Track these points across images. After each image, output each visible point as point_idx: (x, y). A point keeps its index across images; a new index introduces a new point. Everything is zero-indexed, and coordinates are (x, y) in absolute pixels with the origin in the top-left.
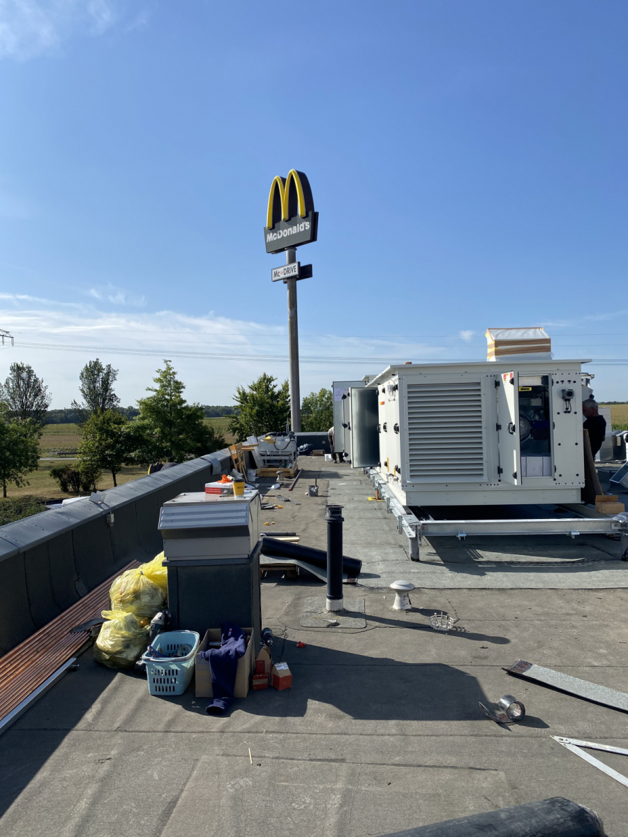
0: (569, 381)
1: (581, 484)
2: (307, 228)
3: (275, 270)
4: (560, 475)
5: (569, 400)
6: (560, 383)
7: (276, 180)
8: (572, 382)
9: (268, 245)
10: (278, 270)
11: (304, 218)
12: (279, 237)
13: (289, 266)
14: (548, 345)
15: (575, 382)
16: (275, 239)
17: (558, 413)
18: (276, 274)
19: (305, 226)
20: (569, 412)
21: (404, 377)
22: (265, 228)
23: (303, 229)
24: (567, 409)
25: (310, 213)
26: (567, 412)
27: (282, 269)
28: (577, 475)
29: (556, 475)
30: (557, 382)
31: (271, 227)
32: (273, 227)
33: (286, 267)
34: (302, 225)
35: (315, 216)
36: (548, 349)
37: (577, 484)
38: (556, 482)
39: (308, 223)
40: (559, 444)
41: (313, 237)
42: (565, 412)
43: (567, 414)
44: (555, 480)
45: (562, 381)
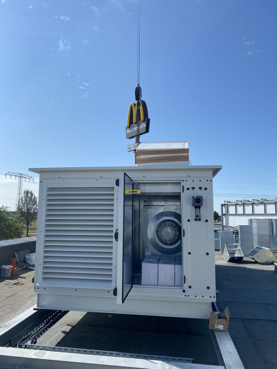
0: (200, 188)
1: (212, 298)
2: (144, 126)
3: (129, 146)
4: (190, 287)
5: (199, 207)
6: (191, 189)
7: (131, 104)
8: (203, 189)
9: (127, 134)
10: (131, 146)
11: (143, 121)
12: (132, 131)
13: (135, 145)
14: (186, 154)
15: (206, 189)
16: (130, 132)
17: (189, 221)
18: (130, 148)
19: (143, 125)
20: (200, 220)
21: (44, 181)
22: (126, 127)
23: (142, 127)
24: (197, 216)
25: (146, 119)
26: (198, 218)
27: (132, 146)
28: (208, 288)
29: (186, 286)
30: (188, 189)
31: (129, 126)
32: (129, 127)
33: (134, 145)
34: (142, 125)
35: (148, 121)
36: (186, 158)
37: (208, 298)
38: (184, 294)
39: (145, 124)
40: (189, 253)
41: (147, 130)
42: (196, 220)
43: (198, 221)
44: (184, 291)
45: (193, 188)
